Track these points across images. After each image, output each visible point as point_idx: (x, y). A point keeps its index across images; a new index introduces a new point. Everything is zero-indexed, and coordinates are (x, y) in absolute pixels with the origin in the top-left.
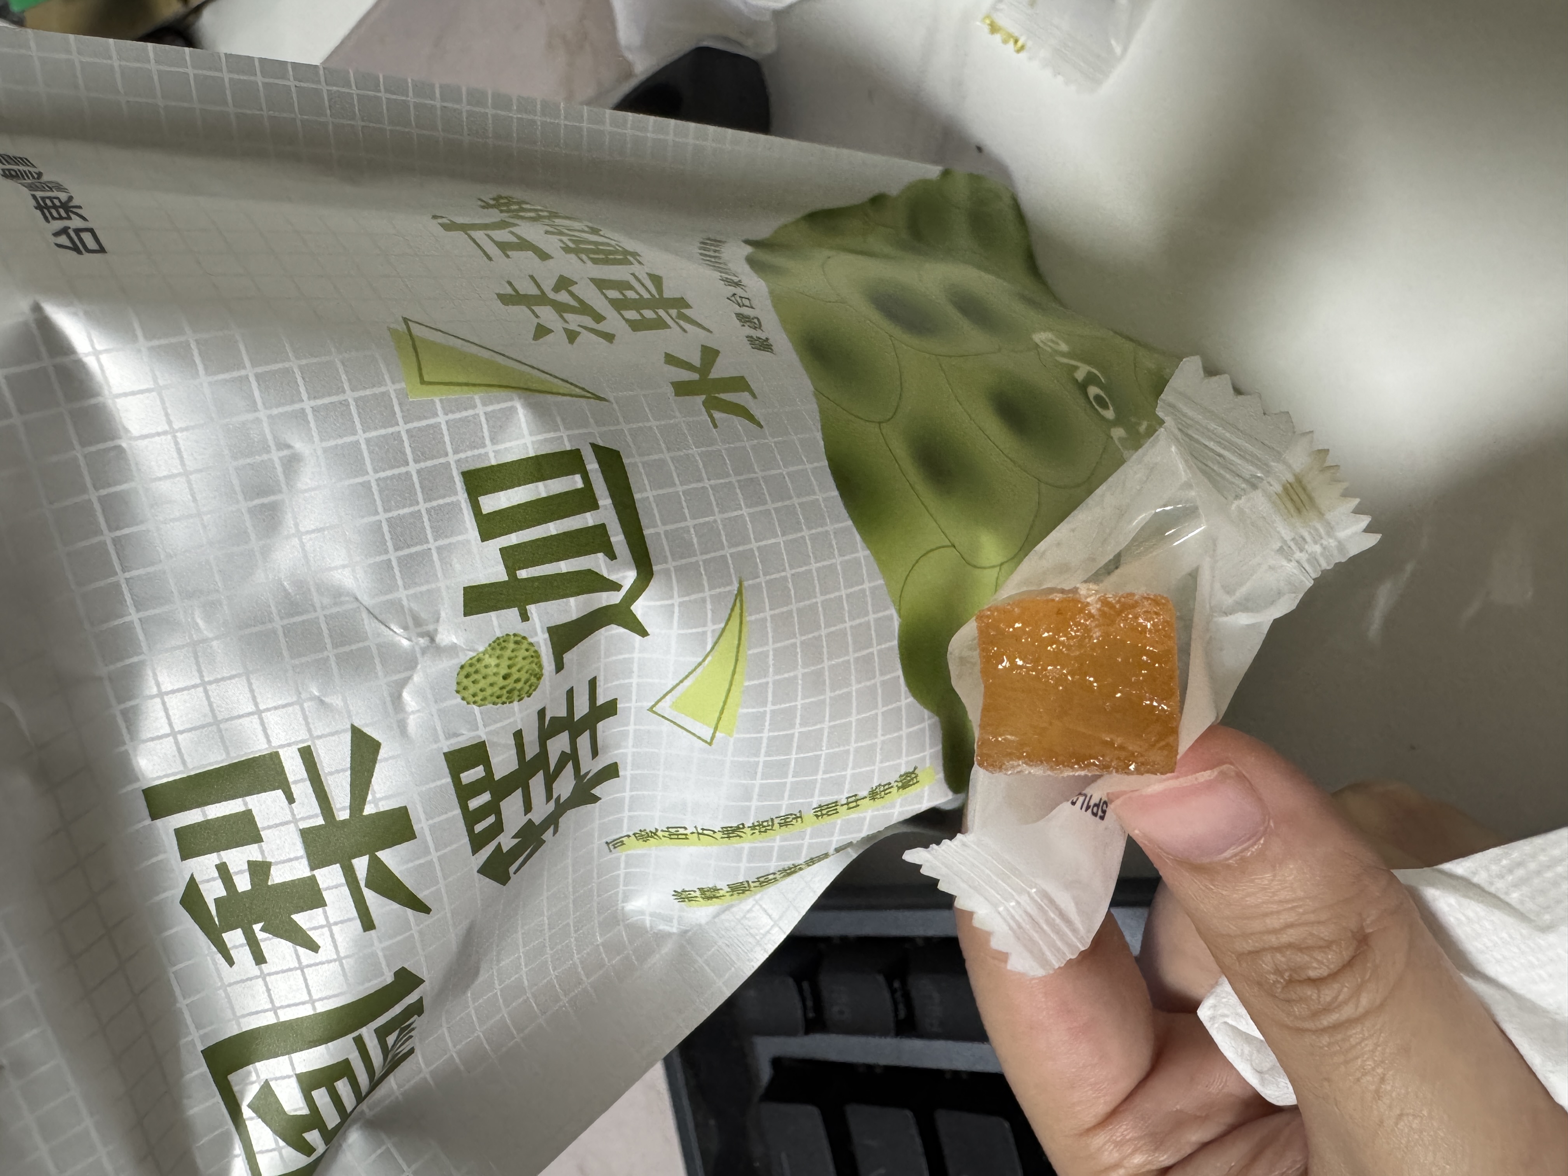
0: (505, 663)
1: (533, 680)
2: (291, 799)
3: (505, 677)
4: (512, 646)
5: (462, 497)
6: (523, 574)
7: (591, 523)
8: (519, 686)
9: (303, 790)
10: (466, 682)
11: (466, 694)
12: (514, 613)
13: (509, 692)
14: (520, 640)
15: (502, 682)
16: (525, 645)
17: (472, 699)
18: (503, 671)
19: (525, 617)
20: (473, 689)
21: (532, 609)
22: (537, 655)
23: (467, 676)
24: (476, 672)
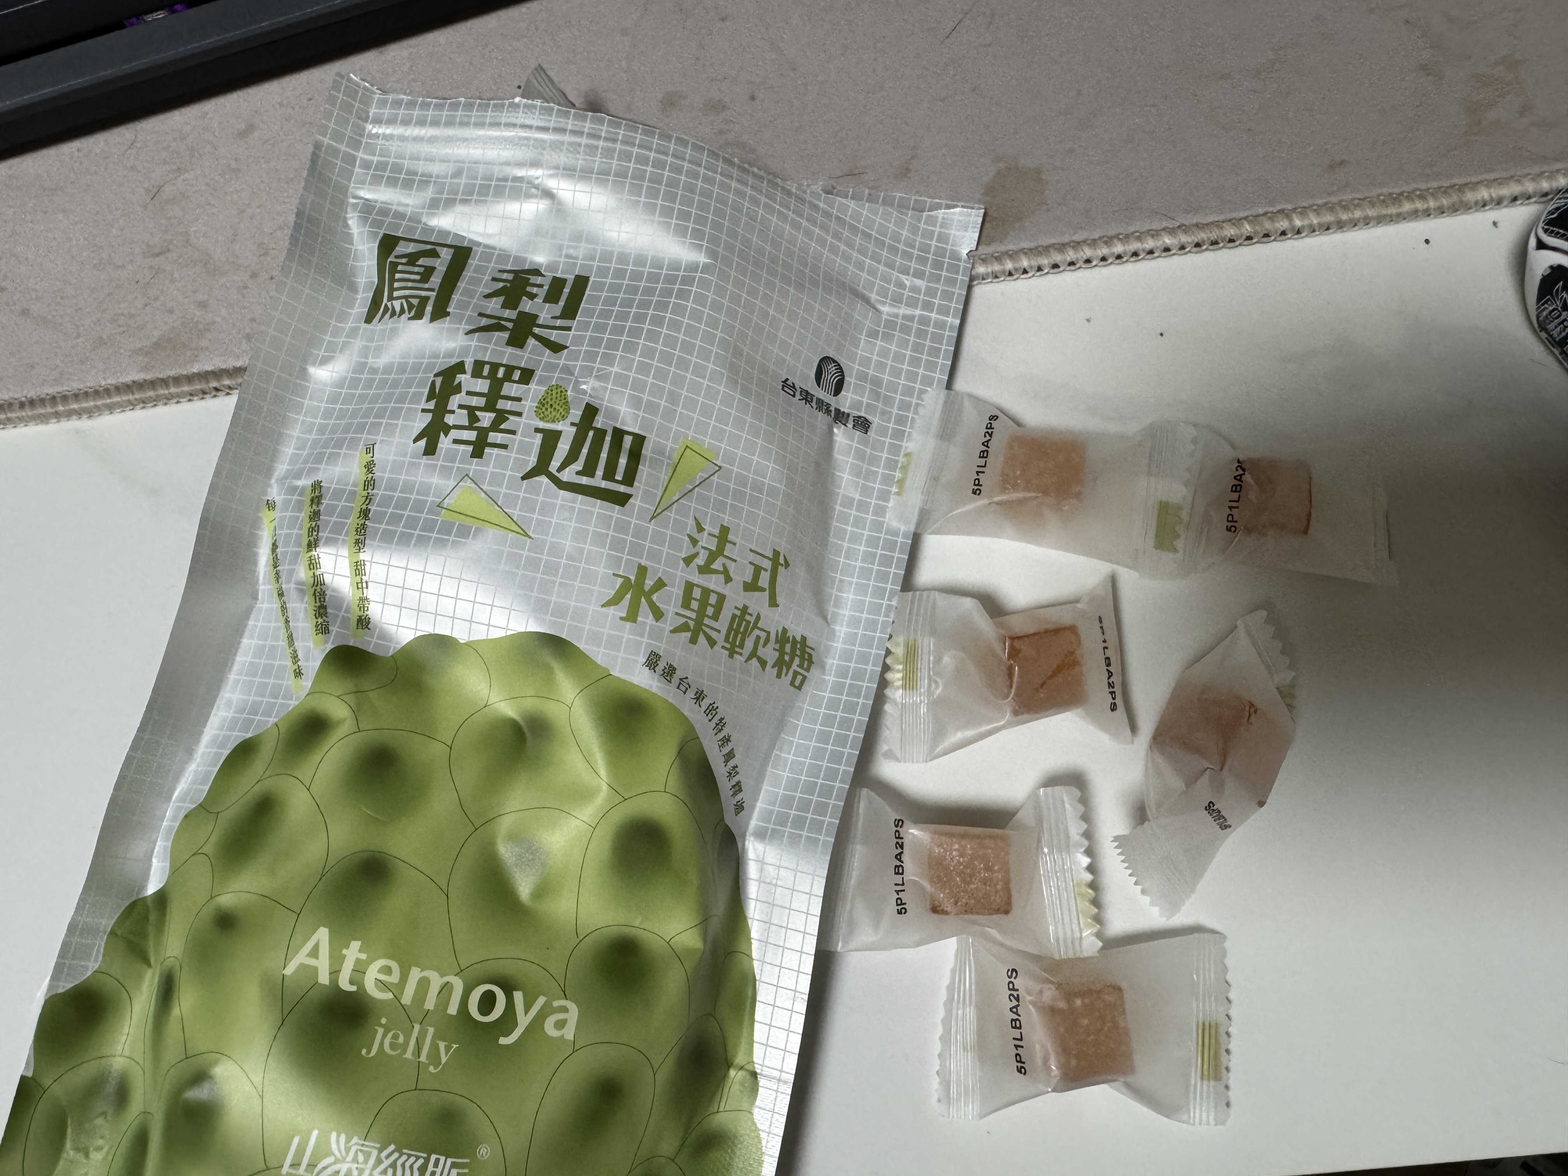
0: (558, 407)
2: (552, 317)
3: (551, 405)
4: (563, 414)
5: (636, 431)
6: (591, 433)
7: (597, 472)
8: (544, 410)
9: (554, 322)
10: (559, 390)
11: (554, 388)
12: (577, 421)
13: (544, 404)
14: (564, 417)
15: (550, 403)
16: (560, 418)
17: (551, 389)
18: (555, 405)
19: (572, 424)
20: (555, 391)
21: (574, 429)
22: (553, 421)
24: (561, 396)
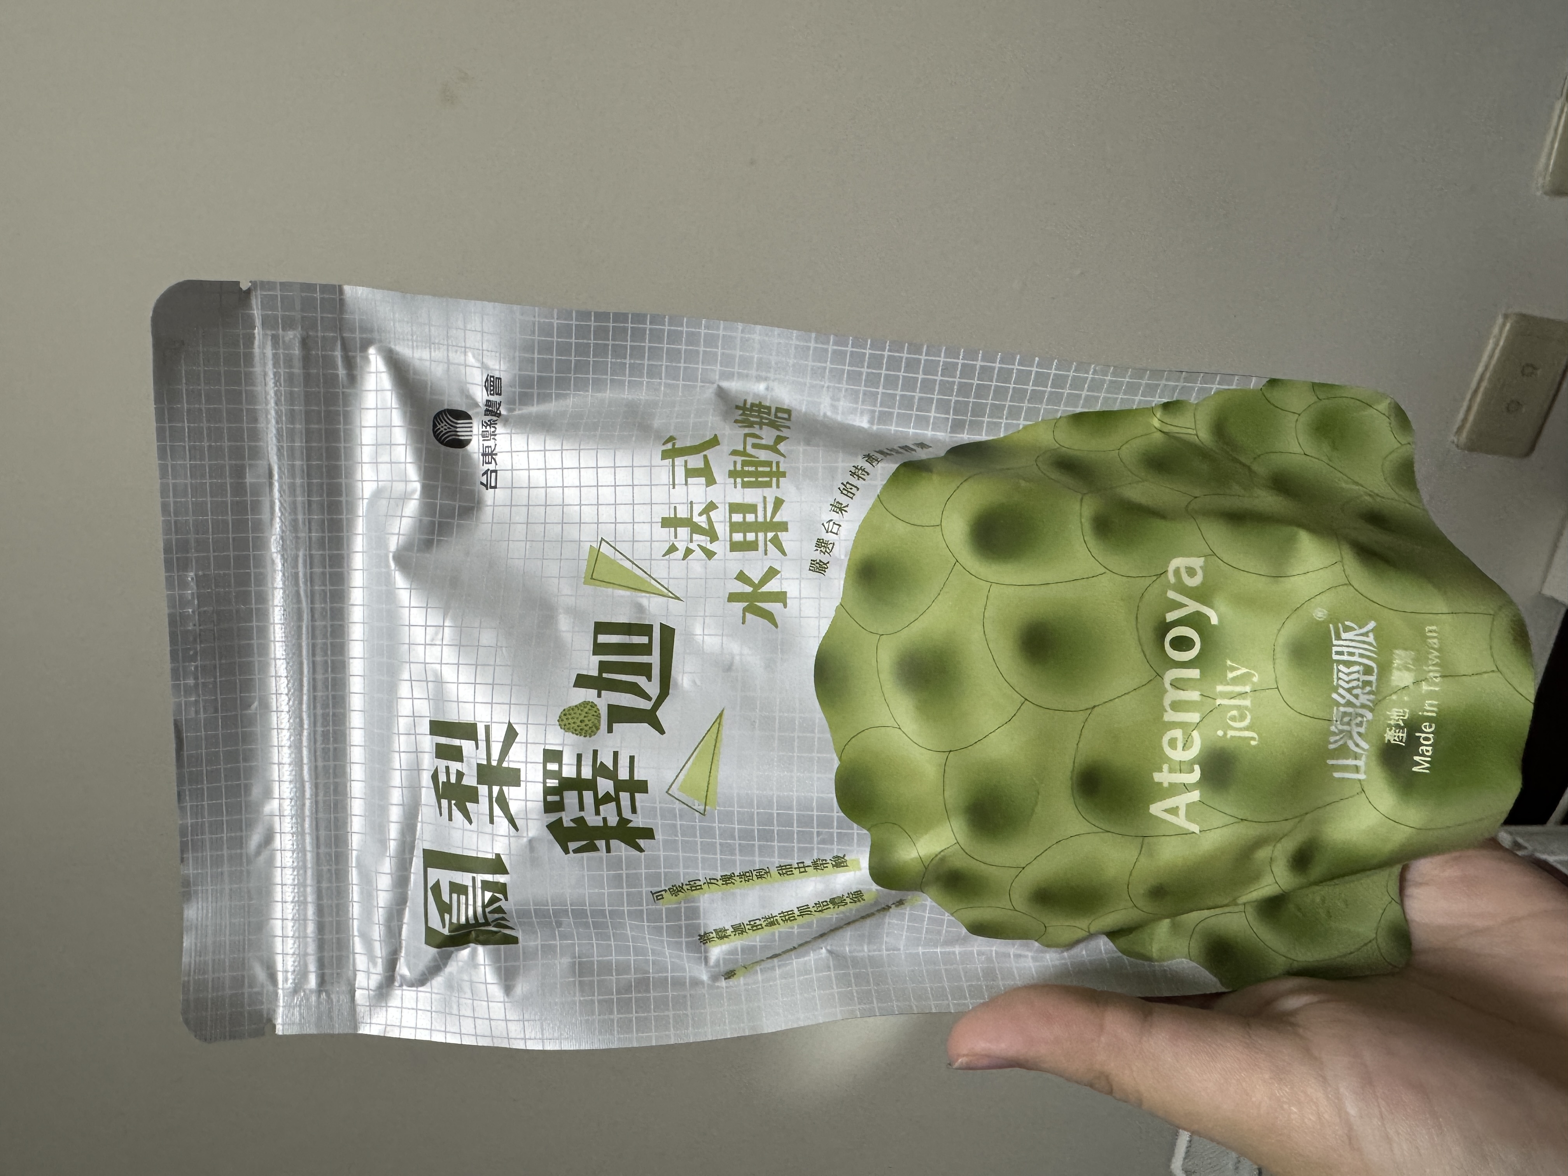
0: (584, 714)
1: (594, 729)
2: (477, 748)
3: (582, 722)
4: (589, 707)
5: (591, 633)
6: (605, 675)
7: (645, 661)
8: (587, 728)
9: (482, 745)
10: (564, 718)
11: (563, 723)
12: (595, 692)
13: (581, 729)
14: (593, 705)
15: (579, 723)
16: (595, 709)
17: (563, 727)
18: (581, 718)
19: (599, 696)
20: (566, 722)
21: (603, 692)
22: (599, 716)
23: (565, 715)
24: (570, 714)
